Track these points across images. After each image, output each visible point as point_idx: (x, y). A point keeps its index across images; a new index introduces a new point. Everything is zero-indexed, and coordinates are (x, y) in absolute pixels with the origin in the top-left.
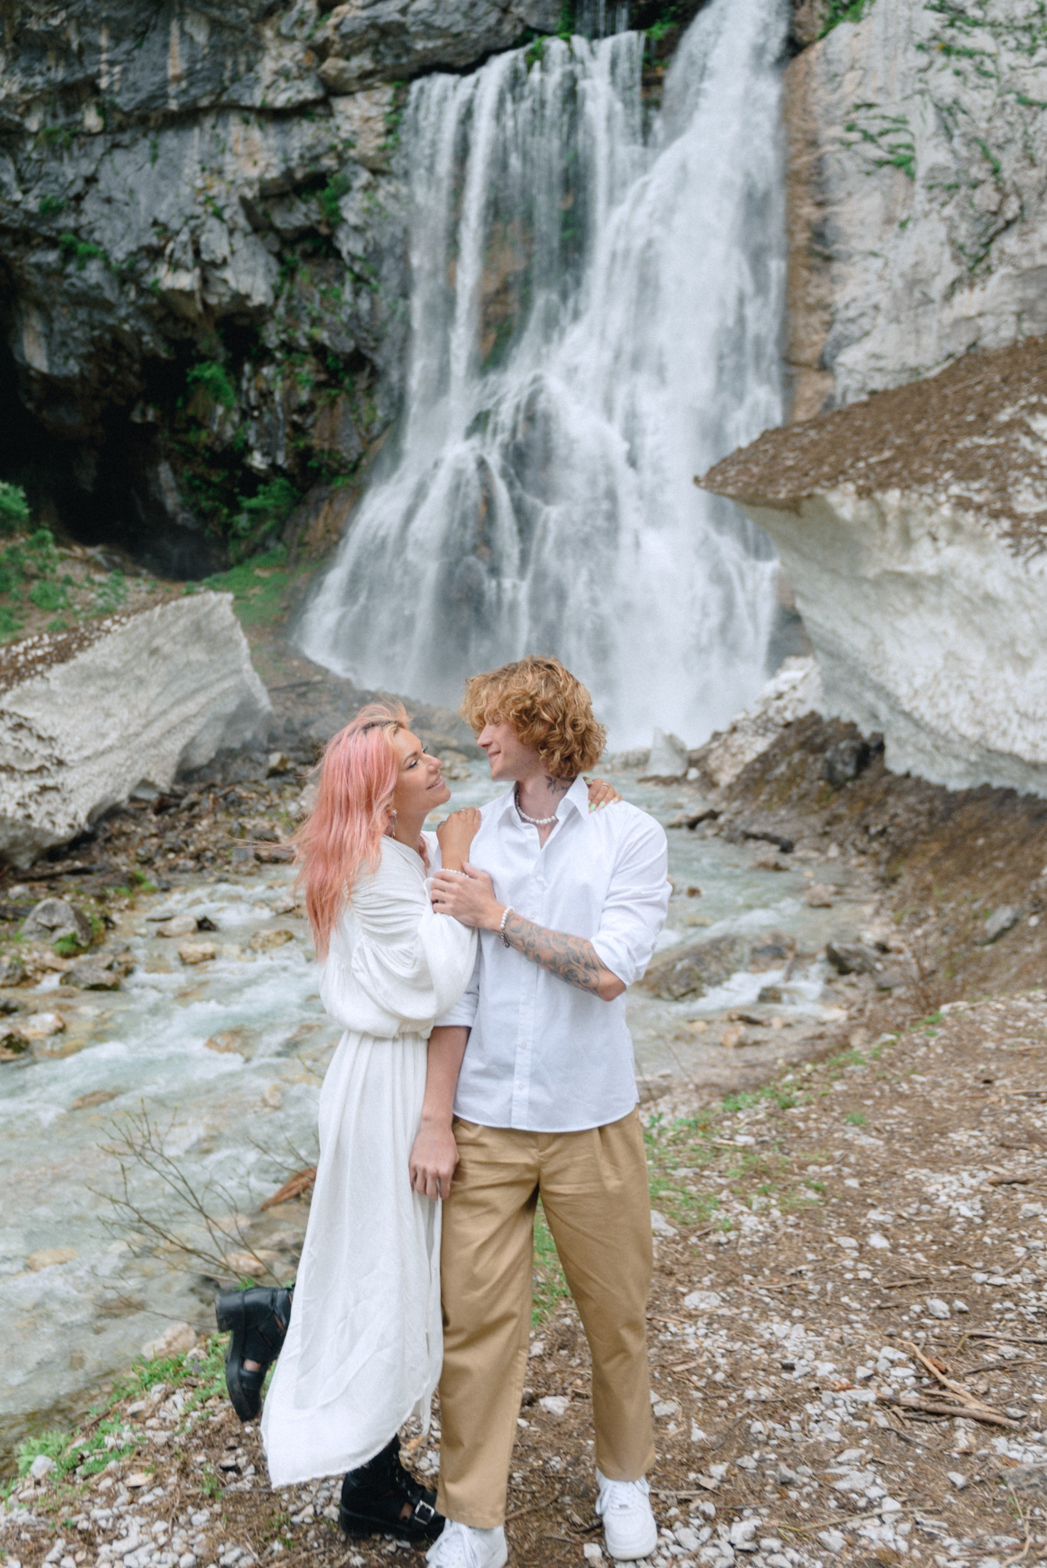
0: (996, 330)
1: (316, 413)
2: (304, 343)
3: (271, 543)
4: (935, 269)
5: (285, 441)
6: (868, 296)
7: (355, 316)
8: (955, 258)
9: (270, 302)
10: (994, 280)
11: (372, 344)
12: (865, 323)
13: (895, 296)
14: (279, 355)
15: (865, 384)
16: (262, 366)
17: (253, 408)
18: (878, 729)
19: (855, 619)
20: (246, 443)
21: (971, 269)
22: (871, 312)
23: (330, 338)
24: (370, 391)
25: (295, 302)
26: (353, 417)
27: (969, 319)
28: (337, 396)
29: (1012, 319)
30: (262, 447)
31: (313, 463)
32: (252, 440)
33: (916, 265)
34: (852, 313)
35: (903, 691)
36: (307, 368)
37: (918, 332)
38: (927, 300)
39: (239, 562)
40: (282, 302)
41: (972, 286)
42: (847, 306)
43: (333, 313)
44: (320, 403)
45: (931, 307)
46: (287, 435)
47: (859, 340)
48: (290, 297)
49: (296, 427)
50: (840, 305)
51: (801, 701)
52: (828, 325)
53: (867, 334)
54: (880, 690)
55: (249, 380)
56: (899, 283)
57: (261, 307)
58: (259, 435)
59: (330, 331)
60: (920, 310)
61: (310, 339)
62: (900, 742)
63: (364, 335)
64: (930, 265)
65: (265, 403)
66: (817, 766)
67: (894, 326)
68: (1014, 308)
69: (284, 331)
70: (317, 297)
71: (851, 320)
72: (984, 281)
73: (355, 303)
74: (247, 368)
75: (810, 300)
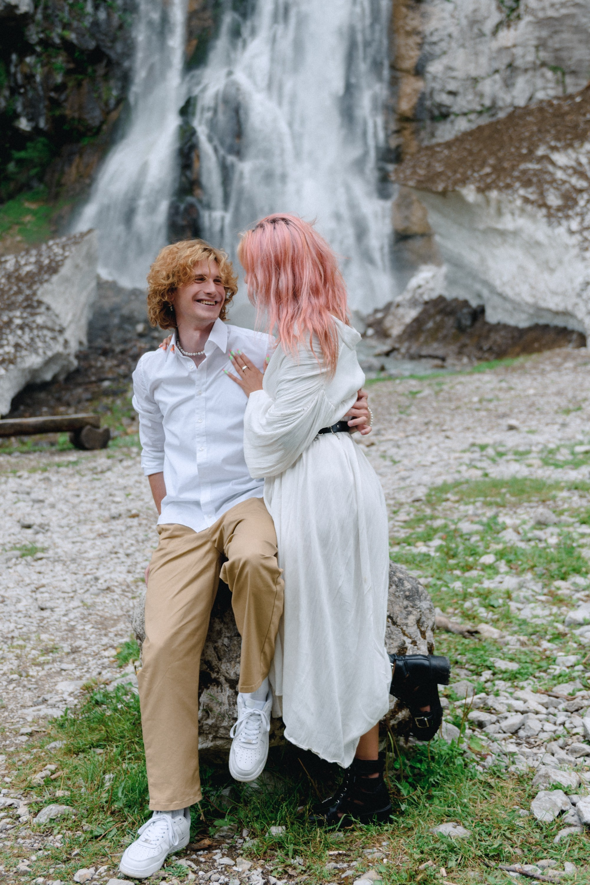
0: (523, 56)
1: (68, 91)
2: (57, 41)
3: (35, 184)
4: (486, 14)
5: (45, 111)
6: (445, 27)
7: (96, 24)
8: (499, 9)
9: (32, 11)
10: (522, 24)
11: (109, 44)
12: (443, 45)
13: (462, 31)
14: (38, 49)
15: (444, 86)
16: (26, 56)
17: (21, 87)
18: (481, 303)
19: (472, 249)
20: (15, 111)
21: (508, 16)
22: (447, 39)
23: (77, 38)
24: (106, 77)
25: (50, 11)
26: (95, 95)
27: (507, 48)
28: (82, 80)
29: (533, 50)
30: (27, 116)
31: (66, 127)
32: (19, 109)
33: (475, 11)
34: (435, 39)
35: (497, 283)
36: (60, 59)
37: (476, 54)
38: (482, 34)
39: (11, 196)
40: (40, 10)
41: (509, 26)
42: (431, 34)
43: (79, 20)
44: (70, 84)
45: (483, 39)
46: (46, 107)
47: (439, 57)
48: (46, 8)
49: (51, 99)
50: (427, 33)
51: (432, 290)
52: (420, 46)
53: (444, 53)
54: (486, 283)
55: (16, 66)
56: (464, 22)
57: (26, 14)
58: (25, 107)
59: (78, 34)
60: (478, 40)
61: (62, 38)
62: (494, 308)
63: (103, 37)
64: (483, 12)
65: (29, 83)
66: (450, 322)
67: (461, 51)
68: (534, 42)
69: (42, 32)
70: (67, 8)
71: (435, 43)
72: (516, 25)
73: (95, 15)
74: (14, 57)
75: (408, 28)
